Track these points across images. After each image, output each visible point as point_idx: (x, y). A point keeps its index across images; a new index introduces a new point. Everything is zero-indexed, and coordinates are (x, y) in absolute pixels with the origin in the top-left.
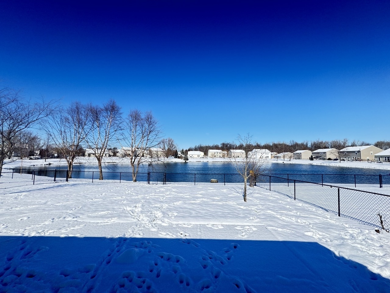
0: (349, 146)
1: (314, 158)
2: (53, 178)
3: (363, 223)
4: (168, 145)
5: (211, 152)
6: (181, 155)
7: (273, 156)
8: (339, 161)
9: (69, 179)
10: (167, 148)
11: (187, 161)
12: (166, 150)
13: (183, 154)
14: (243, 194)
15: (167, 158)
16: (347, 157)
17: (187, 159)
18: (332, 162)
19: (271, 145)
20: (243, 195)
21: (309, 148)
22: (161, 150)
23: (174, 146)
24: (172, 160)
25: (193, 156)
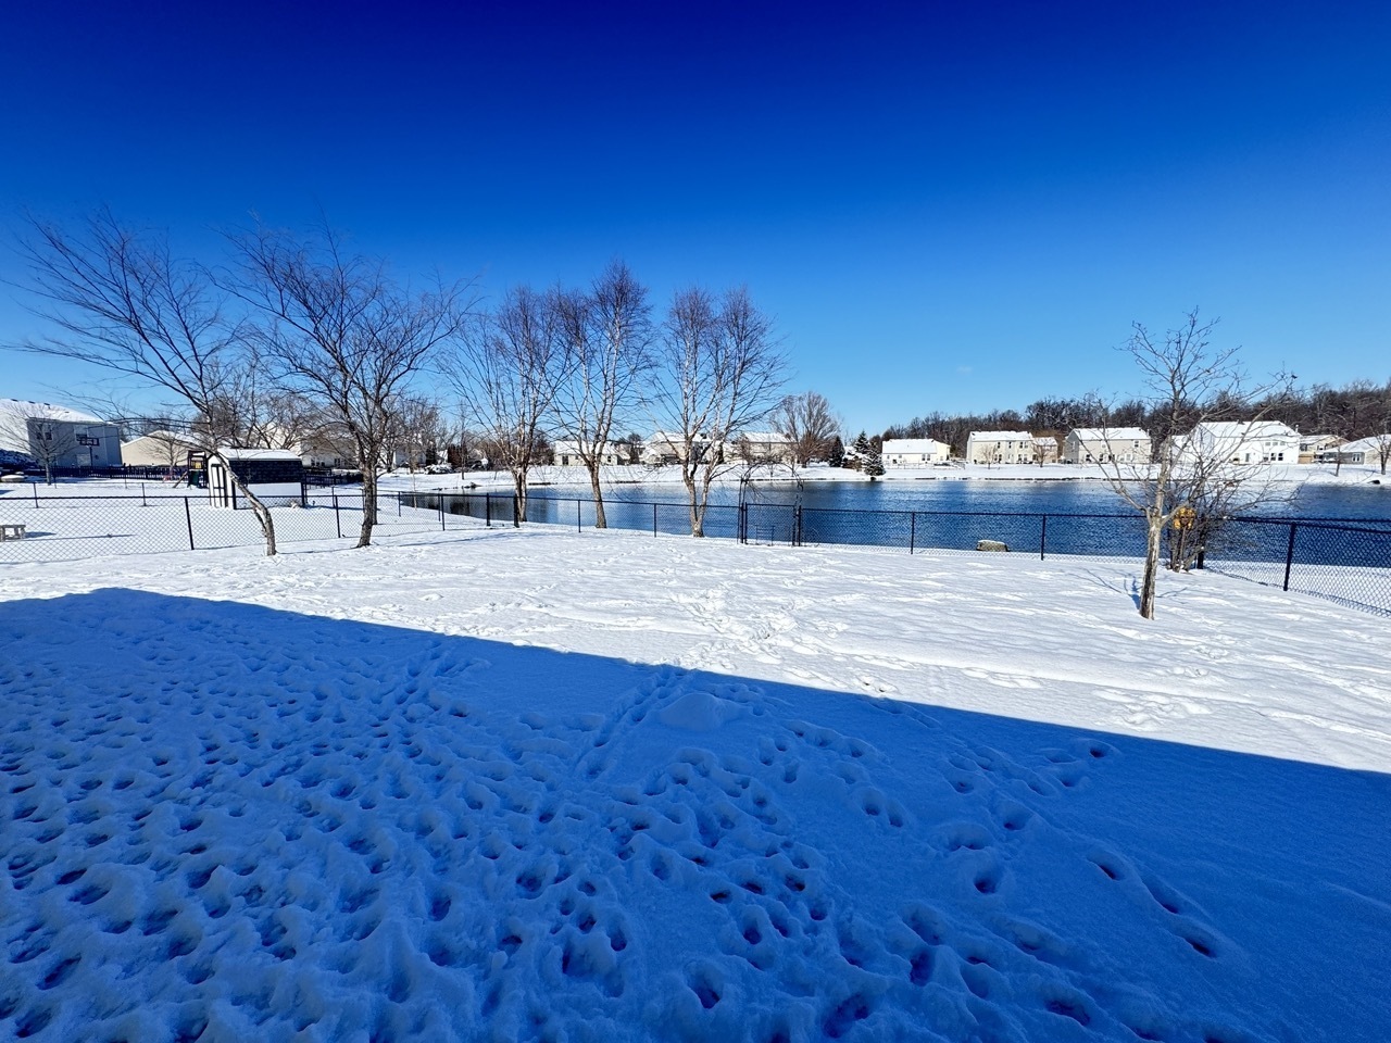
2: (485, 521)
4: (807, 418)
5: (979, 441)
6: (857, 454)
7: (1313, 452)
9: (520, 523)
10: (801, 431)
11: (878, 478)
12: (800, 438)
13: (864, 453)
14: (1132, 593)
15: (804, 467)
17: (881, 471)
19: (1308, 397)
20: (1135, 598)
22: (782, 438)
23: (829, 420)
24: (822, 473)
25: (902, 459)
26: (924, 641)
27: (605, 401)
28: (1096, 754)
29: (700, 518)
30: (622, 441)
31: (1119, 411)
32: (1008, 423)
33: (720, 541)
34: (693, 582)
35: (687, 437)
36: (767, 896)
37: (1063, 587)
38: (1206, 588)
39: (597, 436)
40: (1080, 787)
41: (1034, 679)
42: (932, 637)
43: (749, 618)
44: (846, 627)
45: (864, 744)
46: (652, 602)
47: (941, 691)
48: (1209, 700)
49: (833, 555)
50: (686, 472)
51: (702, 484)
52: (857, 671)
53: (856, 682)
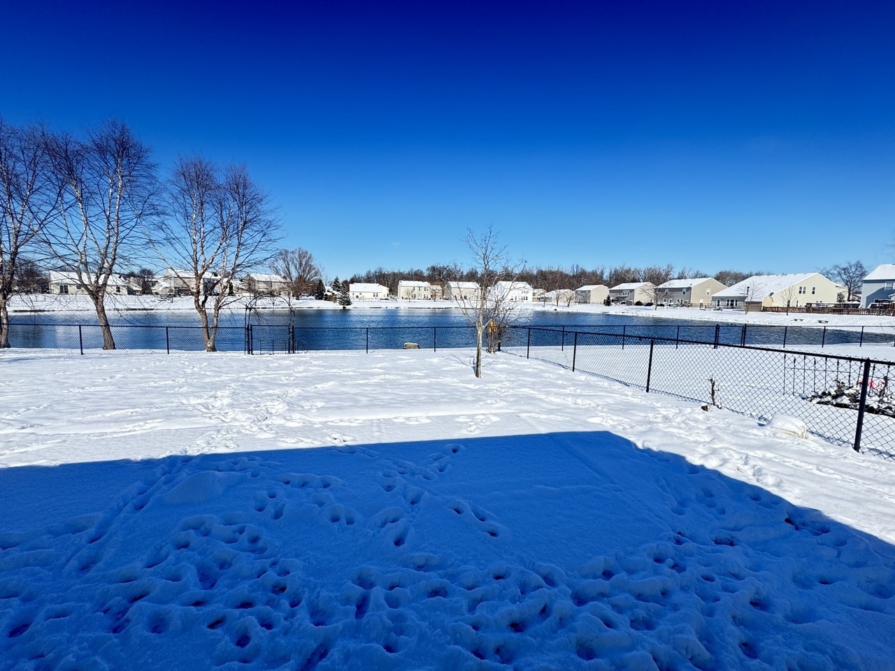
0: (674, 279)
1: (613, 301)
3: (684, 399)
4: (298, 266)
5: (404, 286)
6: (334, 292)
7: (537, 296)
8: (654, 306)
10: (295, 274)
11: (347, 307)
12: (293, 279)
13: (338, 291)
14: (472, 366)
15: (297, 299)
16: (668, 299)
17: (349, 303)
18: (642, 309)
19: (535, 272)
20: (474, 368)
21: (605, 281)
22: (280, 279)
23: (314, 269)
24: (310, 303)
25: (362, 296)
26: (371, 406)
27: (108, 238)
28: (455, 451)
29: (212, 337)
30: (132, 275)
31: (468, 273)
32: (418, 276)
33: (230, 354)
34: (204, 387)
35: (196, 274)
36: (256, 607)
37: (444, 366)
38: (501, 360)
39: (101, 268)
40: (446, 471)
41: (428, 417)
42: (376, 402)
43: (252, 408)
44: (323, 404)
45: (332, 478)
46: (161, 407)
47: (380, 434)
48: (500, 413)
49: (318, 358)
50: (197, 301)
51: (213, 311)
52: (329, 432)
53: (329, 439)
